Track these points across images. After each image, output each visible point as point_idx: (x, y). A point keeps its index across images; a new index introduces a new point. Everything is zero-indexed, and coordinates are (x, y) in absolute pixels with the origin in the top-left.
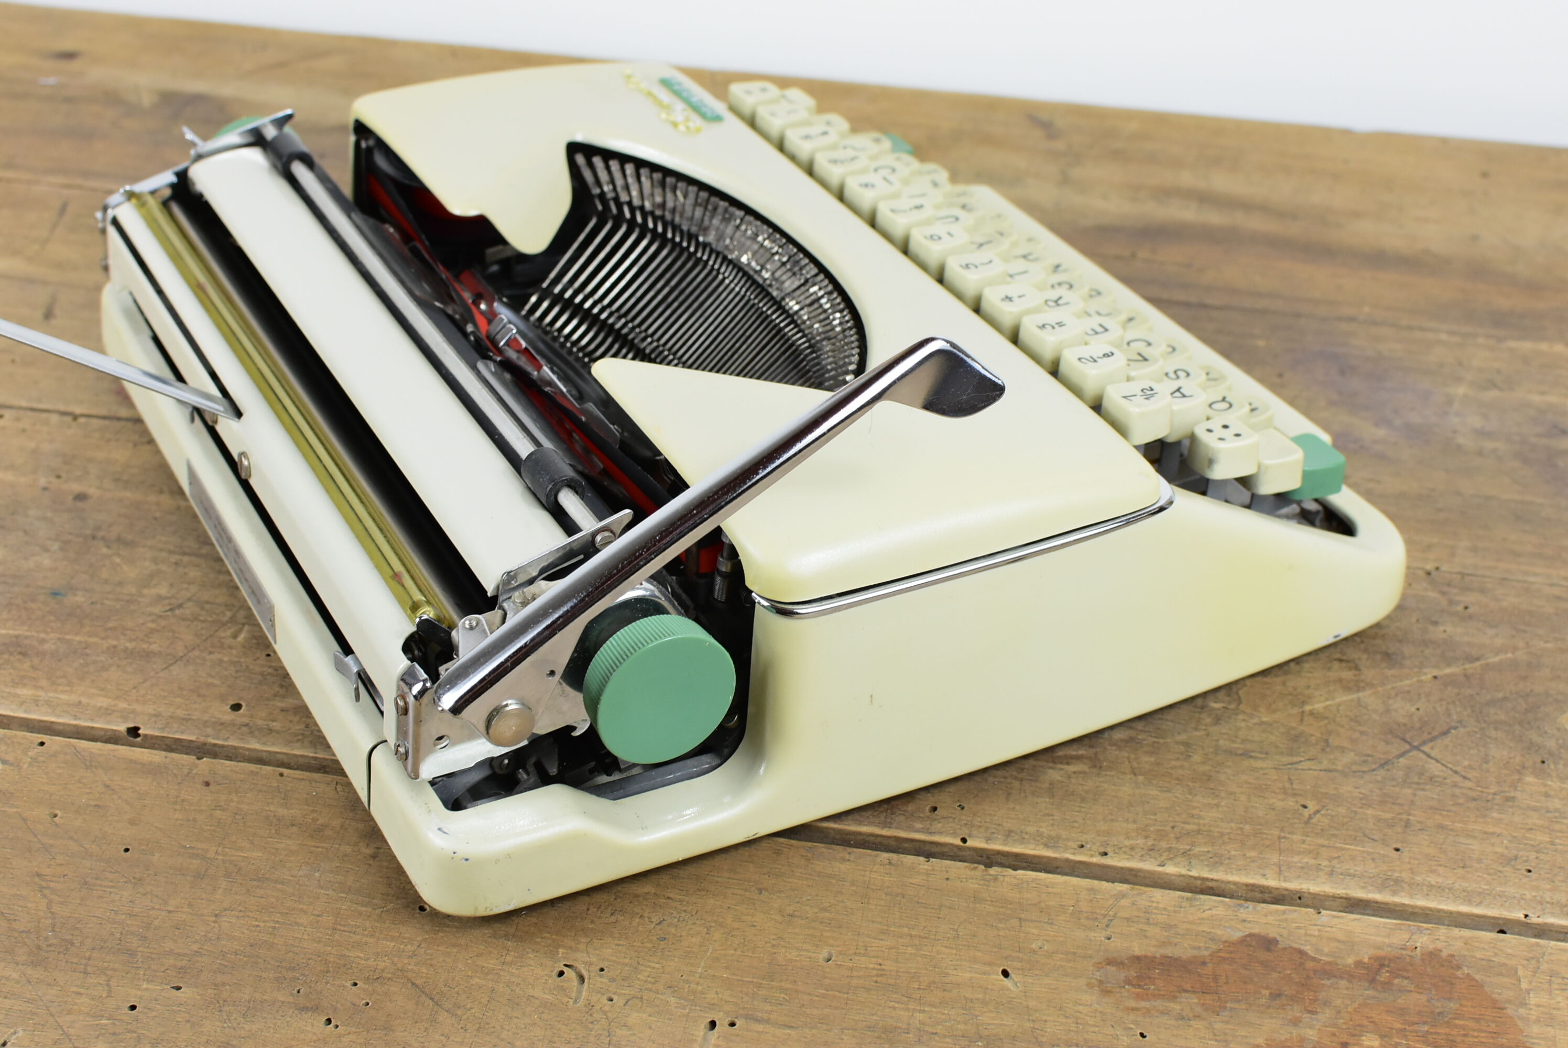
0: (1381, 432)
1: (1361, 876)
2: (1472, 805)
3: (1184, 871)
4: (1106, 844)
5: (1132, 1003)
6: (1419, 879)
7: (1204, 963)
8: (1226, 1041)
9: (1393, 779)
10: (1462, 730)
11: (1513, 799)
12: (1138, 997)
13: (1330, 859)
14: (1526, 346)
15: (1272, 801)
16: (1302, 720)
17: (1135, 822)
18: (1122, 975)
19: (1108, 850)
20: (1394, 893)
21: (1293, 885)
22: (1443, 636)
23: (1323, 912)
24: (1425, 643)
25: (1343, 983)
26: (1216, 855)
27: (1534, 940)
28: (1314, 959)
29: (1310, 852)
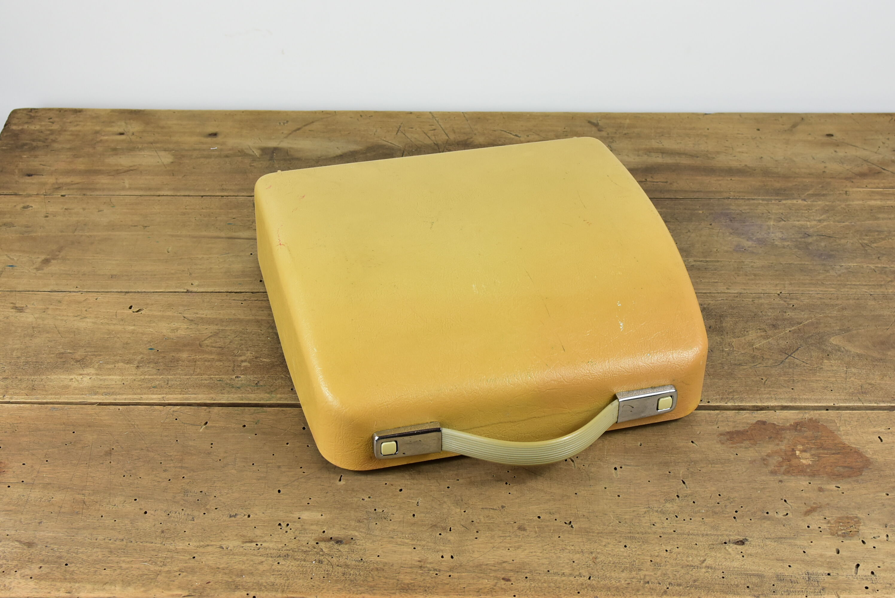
0: (750, 243)
1: (785, 399)
2: (811, 372)
3: (733, 404)
4: (708, 399)
5: (731, 446)
6: (801, 397)
7: (747, 431)
8: (760, 453)
9: (786, 367)
10: (802, 348)
11: (822, 368)
12: (732, 443)
13: (774, 395)
14: (789, 202)
15: (752, 379)
16: (754, 351)
17: (714, 391)
18: (726, 438)
19: (709, 401)
20: (795, 402)
21: (766, 404)
22: (789, 316)
23: (777, 411)
24: (784, 320)
25: (788, 431)
26: (741, 398)
27: (838, 411)
28: (778, 426)
29: (768, 393)
